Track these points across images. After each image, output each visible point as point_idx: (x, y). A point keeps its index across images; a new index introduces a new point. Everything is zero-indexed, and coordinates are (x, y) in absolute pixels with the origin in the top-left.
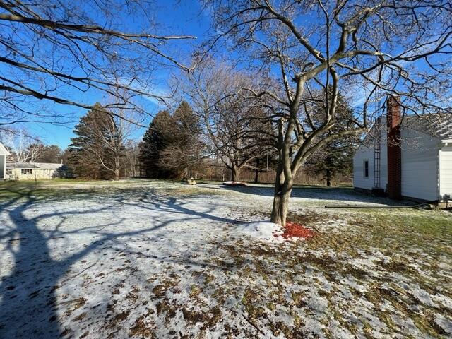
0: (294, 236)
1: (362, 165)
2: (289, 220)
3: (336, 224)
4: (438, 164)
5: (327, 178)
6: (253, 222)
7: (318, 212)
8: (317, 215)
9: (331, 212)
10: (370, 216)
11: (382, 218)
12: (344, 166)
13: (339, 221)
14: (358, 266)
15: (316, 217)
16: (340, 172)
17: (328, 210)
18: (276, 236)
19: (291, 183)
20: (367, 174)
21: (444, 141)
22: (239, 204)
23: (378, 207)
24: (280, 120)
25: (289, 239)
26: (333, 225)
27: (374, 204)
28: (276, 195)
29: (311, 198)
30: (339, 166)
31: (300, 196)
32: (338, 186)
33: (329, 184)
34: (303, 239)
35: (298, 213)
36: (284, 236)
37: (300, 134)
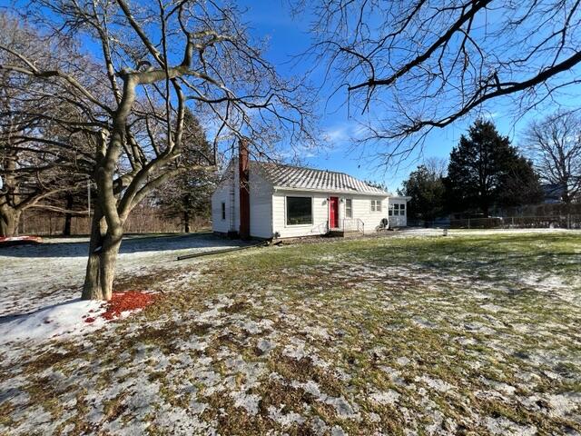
0: (124, 310)
1: (220, 207)
2: (116, 288)
3: (188, 277)
4: (272, 207)
5: (184, 222)
6: (40, 310)
7: (167, 267)
8: (166, 271)
9: (183, 264)
10: (223, 261)
11: (233, 261)
12: (204, 208)
13: (191, 273)
14: (203, 321)
15: (163, 274)
16: (199, 215)
17: (181, 262)
18: (90, 320)
19: (119, 231)
20: (224, 218)
21: (275, 187)
22: (11, 282)
23: (231, 250)
24: (99, 134)
25: (115, 318)
26: (184, 280)
27: (229, 247)
28: (92, 254)
29: (163, 250)
30: (198, 208)
31: (146, 249)
32: (199, 231)
33: (187, 230)
34: (139, 310)
35: (139, 274)
36: (106, 316)
37: (137, 160)
